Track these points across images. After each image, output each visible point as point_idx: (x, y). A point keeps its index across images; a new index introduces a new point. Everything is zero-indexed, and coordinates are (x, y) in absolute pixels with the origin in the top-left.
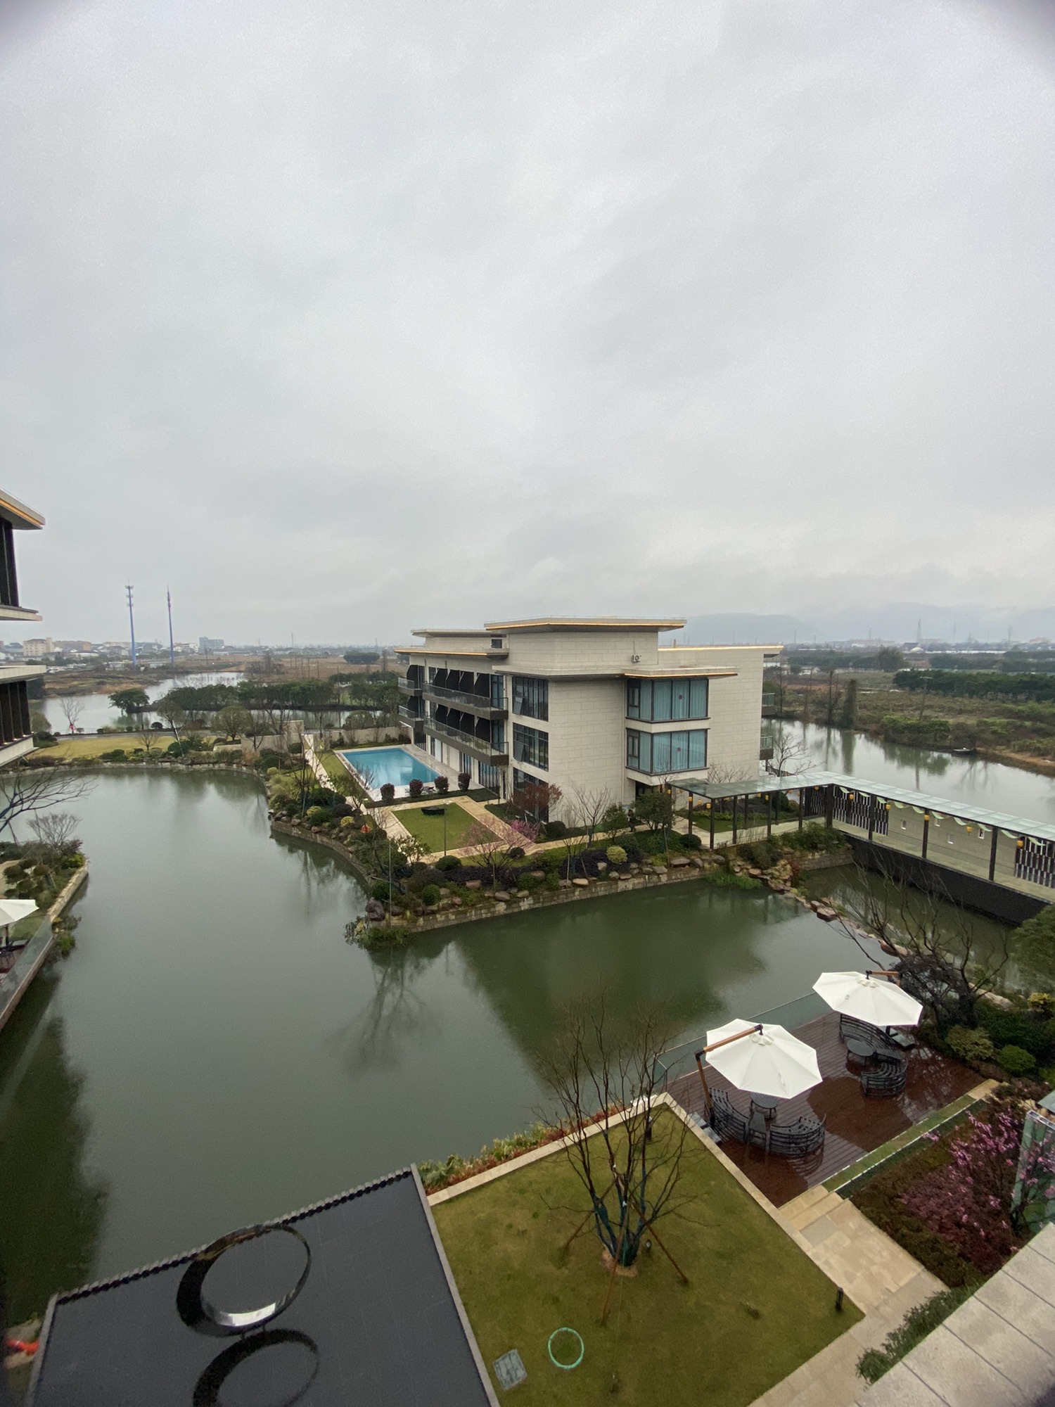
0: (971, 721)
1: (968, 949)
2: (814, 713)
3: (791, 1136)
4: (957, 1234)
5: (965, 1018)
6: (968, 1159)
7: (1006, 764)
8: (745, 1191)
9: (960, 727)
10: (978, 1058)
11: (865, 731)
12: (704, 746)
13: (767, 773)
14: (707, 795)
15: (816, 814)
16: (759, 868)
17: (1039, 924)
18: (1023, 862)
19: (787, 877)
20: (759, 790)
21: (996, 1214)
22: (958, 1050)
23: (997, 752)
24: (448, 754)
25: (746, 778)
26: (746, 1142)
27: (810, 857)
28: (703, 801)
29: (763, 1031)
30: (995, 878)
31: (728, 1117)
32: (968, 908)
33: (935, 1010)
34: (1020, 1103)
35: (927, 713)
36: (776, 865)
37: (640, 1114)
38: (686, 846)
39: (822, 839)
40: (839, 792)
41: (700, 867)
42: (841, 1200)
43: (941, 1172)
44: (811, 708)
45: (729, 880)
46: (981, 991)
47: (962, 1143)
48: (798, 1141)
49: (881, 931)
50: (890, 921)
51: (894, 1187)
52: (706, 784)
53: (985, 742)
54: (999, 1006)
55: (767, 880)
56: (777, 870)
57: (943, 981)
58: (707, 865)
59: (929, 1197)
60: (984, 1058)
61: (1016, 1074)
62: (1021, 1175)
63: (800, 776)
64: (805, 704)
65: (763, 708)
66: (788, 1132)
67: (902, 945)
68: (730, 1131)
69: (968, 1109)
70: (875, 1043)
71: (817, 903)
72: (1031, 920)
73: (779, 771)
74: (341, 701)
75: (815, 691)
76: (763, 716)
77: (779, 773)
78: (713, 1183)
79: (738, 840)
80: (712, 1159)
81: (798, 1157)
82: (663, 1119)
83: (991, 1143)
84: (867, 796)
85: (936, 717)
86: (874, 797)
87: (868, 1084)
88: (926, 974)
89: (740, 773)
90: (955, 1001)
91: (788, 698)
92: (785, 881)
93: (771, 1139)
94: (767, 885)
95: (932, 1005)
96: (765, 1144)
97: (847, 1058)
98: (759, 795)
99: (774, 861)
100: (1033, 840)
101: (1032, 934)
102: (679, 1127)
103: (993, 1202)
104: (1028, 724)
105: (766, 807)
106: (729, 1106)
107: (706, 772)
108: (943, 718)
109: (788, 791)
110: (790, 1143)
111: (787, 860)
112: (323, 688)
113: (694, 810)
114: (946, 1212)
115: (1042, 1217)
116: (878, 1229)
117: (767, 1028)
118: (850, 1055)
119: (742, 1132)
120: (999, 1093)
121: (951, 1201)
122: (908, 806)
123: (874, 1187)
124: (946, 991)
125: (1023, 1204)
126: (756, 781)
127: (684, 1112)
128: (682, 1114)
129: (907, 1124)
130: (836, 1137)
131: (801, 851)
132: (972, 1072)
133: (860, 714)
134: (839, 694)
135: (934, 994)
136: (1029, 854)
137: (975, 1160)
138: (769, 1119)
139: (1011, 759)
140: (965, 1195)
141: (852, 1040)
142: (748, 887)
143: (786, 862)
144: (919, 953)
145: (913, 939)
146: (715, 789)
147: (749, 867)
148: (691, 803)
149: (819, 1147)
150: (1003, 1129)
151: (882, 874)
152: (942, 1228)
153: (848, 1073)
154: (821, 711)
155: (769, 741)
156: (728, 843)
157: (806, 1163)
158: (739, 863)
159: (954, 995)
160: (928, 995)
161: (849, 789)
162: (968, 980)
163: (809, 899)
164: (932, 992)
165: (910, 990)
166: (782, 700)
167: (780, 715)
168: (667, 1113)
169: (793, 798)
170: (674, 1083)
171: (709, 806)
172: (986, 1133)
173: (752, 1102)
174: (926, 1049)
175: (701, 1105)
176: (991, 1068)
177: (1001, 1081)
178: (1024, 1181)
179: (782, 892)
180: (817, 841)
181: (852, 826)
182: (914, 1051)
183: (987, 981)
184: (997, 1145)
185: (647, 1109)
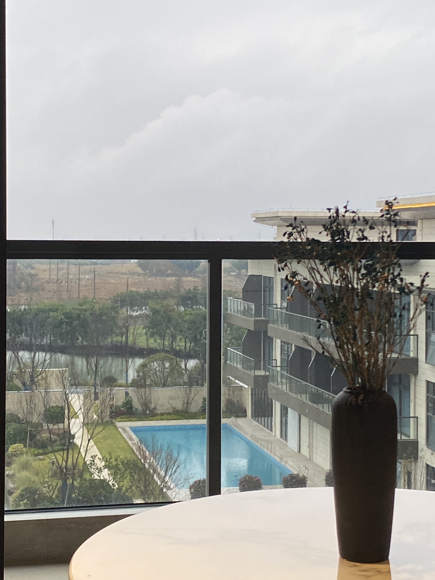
24: (311, 435)
74: (131, 339)
112: (100, 315)
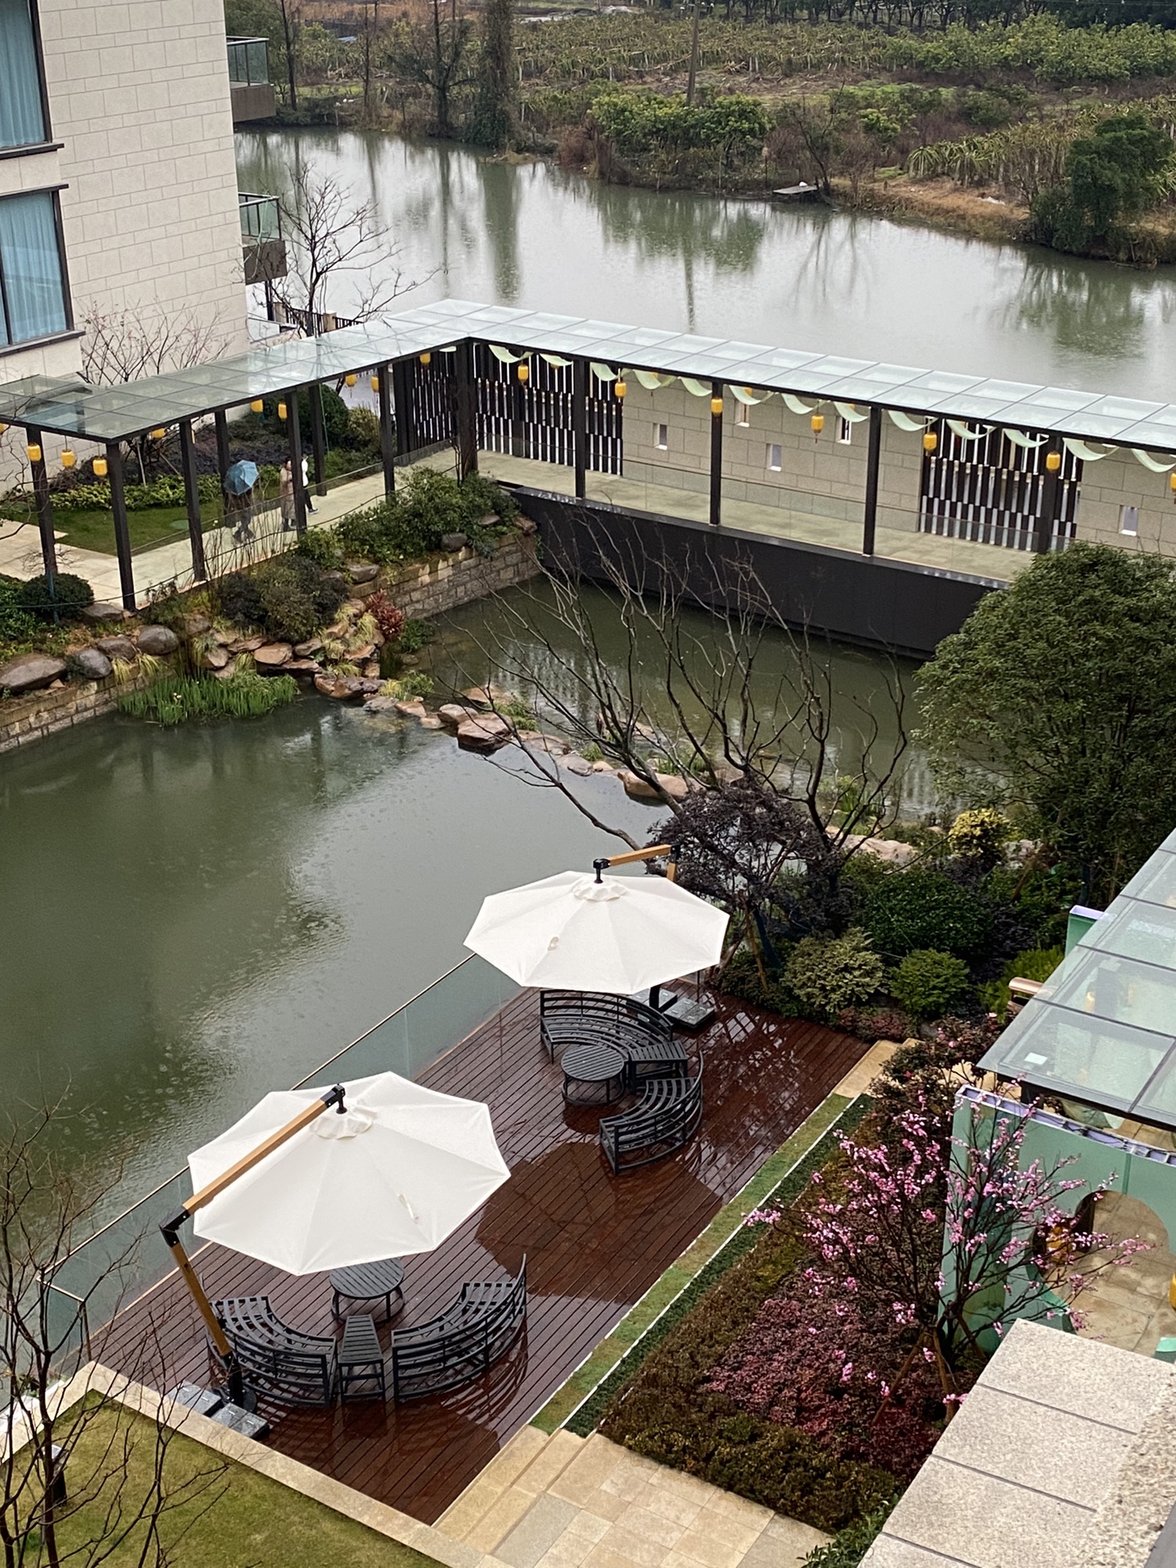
0: (813, 96)
1: (822, 742)
2: (396, 101)
3: (444, 1341)
4: (834, 1413)
5: (821, 917)
6: (845, 1239)
7: (899, 221)
8: (344, 1518)
9: (789, 117)
10: (854, 1000)
11: (547, 152)
12: (55, 255)
13: (274, 328)
14: (89, 430)
15: (429, 441)
16: (283, 640)
17: (968, 645)
18: (937, 494)
19: (366, 652)
20: (256, 388)
21: (909, 1339)
22: (809, 996)
23: (878, 187)
25: (207, 355)
26: (333, 1401)
27: (426, 579)
28: (82, 451)
29: (347, 1101)
30: (876, 547)
31: (277, 1359)
32: (817, 637)
33: (756, 914)
34: (942, 1077)
35: (708, 77)
36: (332, 622)
37: (24, 1449)
38: (45, 616)
39: (451, 515)
40: (489, 363)
41: (99, 679)
42: (579, 1440)
43: (791, 1288)
44: (385, 84)
45: (197, 697)
46: (855, 839)
47: (830, 1209)
48: (464, 1346)
49: (622, 749)
50: (642, 715)
51: (695, 1365)
52: (83, 390)
53: (852, 162)
54: (892, 865)
55: (310, 673)
56: (335, 637)
57: (771, 839)
58: (121, 667)
59: (768, 1355)
60: (865, 998)
61: (931, 1015)
62: (952, 1236)
63: (374, 325)
64: (364, 71)
65: (236, 95)
66: (436, 1334)
67: (675, 770)
68: (288, 1392)
69: (837, 1126)
70: (626, 1038)
71: (453, 710)
72: (955, 638)
73: (309, 314)
75: (390, 22)
76: (239, 126)
77: (311, 322)
78: (258, 1537)
79: (209, 566)
80: (249, 1480)
81: (470, 1382)
82: (97, 1434)
83: (889, 1186)
84: (564, 363)
85: (731, 91)
86: (582, 363)
87: (617, 1143)
88: (733, 831)
89: (186, 338)
90: (797, 882)
91: (309, 51)
92: (363, 664)
93: (397, 1368)
94: (313, 687)
95: (750, 905)
96: (382, 1386)
97: (565, 1097)
98: (258, 406)
99: (326, 612)
100: (959, 429)
101: (954, 672)
102: (143, 1435)
103: (903, 1315)
104: (947, 93)
105: (284, 443)
106: (277, 1328)
107: (74, 346)
108: (746, 91)
109: (341, 378)
110: (445, 1359)
111: (363, 598)
113: (54, 489)
114: (809, 1374)
115: (999, 1311)
116: (668, 1471)
117: (357, 1090)
118: (571, 1088)
119: (320, 1381)
120: (898, 1070)
121: (819, 1346)
122: (672, 378)
123: (652, 1381)
124: (778, 863)
125: (963, 1295)
126: (244, 359)
127: (152, 1395)
128: (146, 1400)
129: (712, 1205)
130: (554, 1299)
131: (398, 564)
132: (840, 1038)
133: (526, 96)
134: (464, 30)
135: (751, 878)
136: (950, 465)
137: (859, 1235)
138: (387, 1322)
139: (909, 203)
140: (843, 1321)
141: (573, 1050)
142: (257, 705)
143: (361, 605)
144: (713, 784)
145: (698, 750)
146: (116, 404)
147: (253, 644)
148: (38, 467)
149: (515, 1340)
150: (911, 1145)
151: (613, 589)
152: (803, 1412)
153: (570, 1135)
154: (416, 95)
155: (267, 211)
156: (179, 583)
157: (488, 1389)
158: (221, 638)
159: (796, 866)
160: (740, 880)
161: (515, 349)
162: (823, 819)
163: (432, 703)
164: (747, 873)
165: (697, 884)
166: (291, 59)
167: (291, 116)
168: (104, 1415)
169: (361, 399)
170: (110, 1331)
171: (100, 467)
172: (879, 1168)
173: (338, 1294)
174: (741, 1015)
175: (197, 1358)
176: (880, 1016)
177: (900, 1040)
178: (959, 1245)
179: (356, 699)
180: (439, 527)
181: (531, 462)
182: (717, 1029)
183: (864, 813)
184: (900, 1186)
185: (41, 1428)
